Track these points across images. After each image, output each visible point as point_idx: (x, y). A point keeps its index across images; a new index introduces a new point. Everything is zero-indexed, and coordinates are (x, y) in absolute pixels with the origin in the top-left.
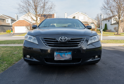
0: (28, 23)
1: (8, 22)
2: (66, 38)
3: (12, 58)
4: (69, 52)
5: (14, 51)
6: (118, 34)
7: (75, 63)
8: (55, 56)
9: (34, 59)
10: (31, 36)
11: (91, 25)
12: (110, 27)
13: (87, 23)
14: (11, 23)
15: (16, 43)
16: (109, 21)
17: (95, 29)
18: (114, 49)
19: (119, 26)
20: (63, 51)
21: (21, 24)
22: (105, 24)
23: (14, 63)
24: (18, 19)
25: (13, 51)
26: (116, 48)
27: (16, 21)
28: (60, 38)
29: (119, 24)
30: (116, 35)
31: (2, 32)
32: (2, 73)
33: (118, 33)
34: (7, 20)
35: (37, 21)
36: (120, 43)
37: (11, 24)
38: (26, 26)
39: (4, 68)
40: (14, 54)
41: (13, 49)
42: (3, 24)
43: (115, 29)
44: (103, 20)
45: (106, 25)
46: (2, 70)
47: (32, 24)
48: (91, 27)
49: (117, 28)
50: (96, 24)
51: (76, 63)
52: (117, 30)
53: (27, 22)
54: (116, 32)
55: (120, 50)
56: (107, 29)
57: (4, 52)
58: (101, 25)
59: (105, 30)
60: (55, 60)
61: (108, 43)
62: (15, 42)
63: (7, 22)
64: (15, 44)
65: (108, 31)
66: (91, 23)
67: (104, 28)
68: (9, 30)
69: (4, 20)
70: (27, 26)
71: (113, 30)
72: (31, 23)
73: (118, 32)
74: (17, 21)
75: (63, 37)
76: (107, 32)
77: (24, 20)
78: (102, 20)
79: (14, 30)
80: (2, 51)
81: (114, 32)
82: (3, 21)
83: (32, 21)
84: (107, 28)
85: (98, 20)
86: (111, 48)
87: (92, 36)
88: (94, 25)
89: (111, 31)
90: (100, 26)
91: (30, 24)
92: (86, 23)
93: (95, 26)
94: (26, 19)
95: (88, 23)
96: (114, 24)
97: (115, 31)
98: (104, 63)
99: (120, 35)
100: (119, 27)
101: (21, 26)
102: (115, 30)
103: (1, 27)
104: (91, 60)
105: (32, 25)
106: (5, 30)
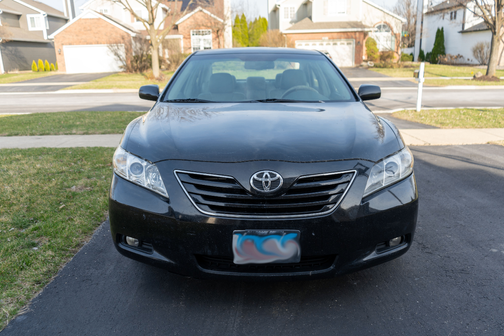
0: (116, 32)
1: (33, 26)
2: (278, 175)
3: (70, 219)
4: (288, 233)
5: (74, 180)
6: (490, 75)
7: (310, 273)
8: (237, 250)
9: (155, 252)
10: (137, 160)
11: (378, 34)
12: (456, 45)
13: (360, 30)
14: (49, 32)
15: (74, 131)
16: (453, 17)
17: (393, 52)
18: (467, 161)
19: (495, 40)
20: (266, 228)
21: (89, 34)
22: (436, 30)
23: (78, 245)
24: (74, 16)
25: (66, 176)
26: (475, 159)
27: (66, 21)
28: (255, 176)
29: (494, 33)
30: (481, 79)
31: (17, 72)
32: (40, 297)
33: (487, 73)
34: (32, 19)
35: (151, 24)
36: (494, 126)
37: (50, 37)
38: (110, 43)
39: (45, 270)
40: (74, 195)
41: (65, 165)
42: (15, 34)
43: (478, 50)
44: (427, 13)
45: (440, 34)
46: (38, 282)
47: (133, 35)
48: (378, 88)
49: (486, 50)
50: (398, 30)
51: (316, 272)
52: (484, 57)
53: (114, 27)
54: (483, 64)
55: (491, 170)
56: (444, 53)
57: (35, 183)
58: (418, 35)
59: (437, 54)
60: (235, 262)
61: (443, 124)
62: (70, 127)
63: (31, 29)
64: (71, 134)
65: (446, 59)
66: (379, 27)
67: (432, 47)
68: (40, 61)
69: (19, 16)
70: (112, 43)
71: (468, 55)
72: (130, 32)
73: (488, 65)
74: (72, 21)
75: (266, 173)
76: (442, 66)
77: (99, 19)
78: (425, 11)
79: (64, 60)
80: (28, 180)
81: (473, 65)
82: (14, 21)
83: (133, 21)
84: (444, 48)
85: (409, 12)
86: (456, 154)
87: (382, 160)
88: (389, 34)
89: (460, 61)
90: (413, 42)
91: (126, 36)
92: (355, 30)
93: (394, 38)
94: (106, 11)
95: (364, 27)
96: (475, 30)
97: (476, 62)
98: (425, 248)
99: (495, 79)
100: (495, 48)
101: (91, 43)
102: (477, 57)
103: (10, 48)
104: (373, 255)
105: (135, 38)
106: (26, 62)
